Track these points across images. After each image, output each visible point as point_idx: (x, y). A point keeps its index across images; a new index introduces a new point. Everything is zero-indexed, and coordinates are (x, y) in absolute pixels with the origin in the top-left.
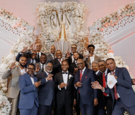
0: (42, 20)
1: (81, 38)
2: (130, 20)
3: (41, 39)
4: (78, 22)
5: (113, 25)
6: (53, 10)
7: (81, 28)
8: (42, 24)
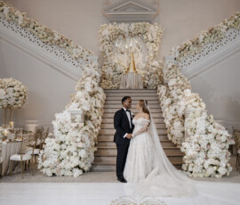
0: (106, 47)
1: (154, 69)
2: (214, 48)
3: (106, 71)
4: (151, 48)
5: (193, 53)
6: (119, 34)
7: (155, 56)
8: (107, 51)
